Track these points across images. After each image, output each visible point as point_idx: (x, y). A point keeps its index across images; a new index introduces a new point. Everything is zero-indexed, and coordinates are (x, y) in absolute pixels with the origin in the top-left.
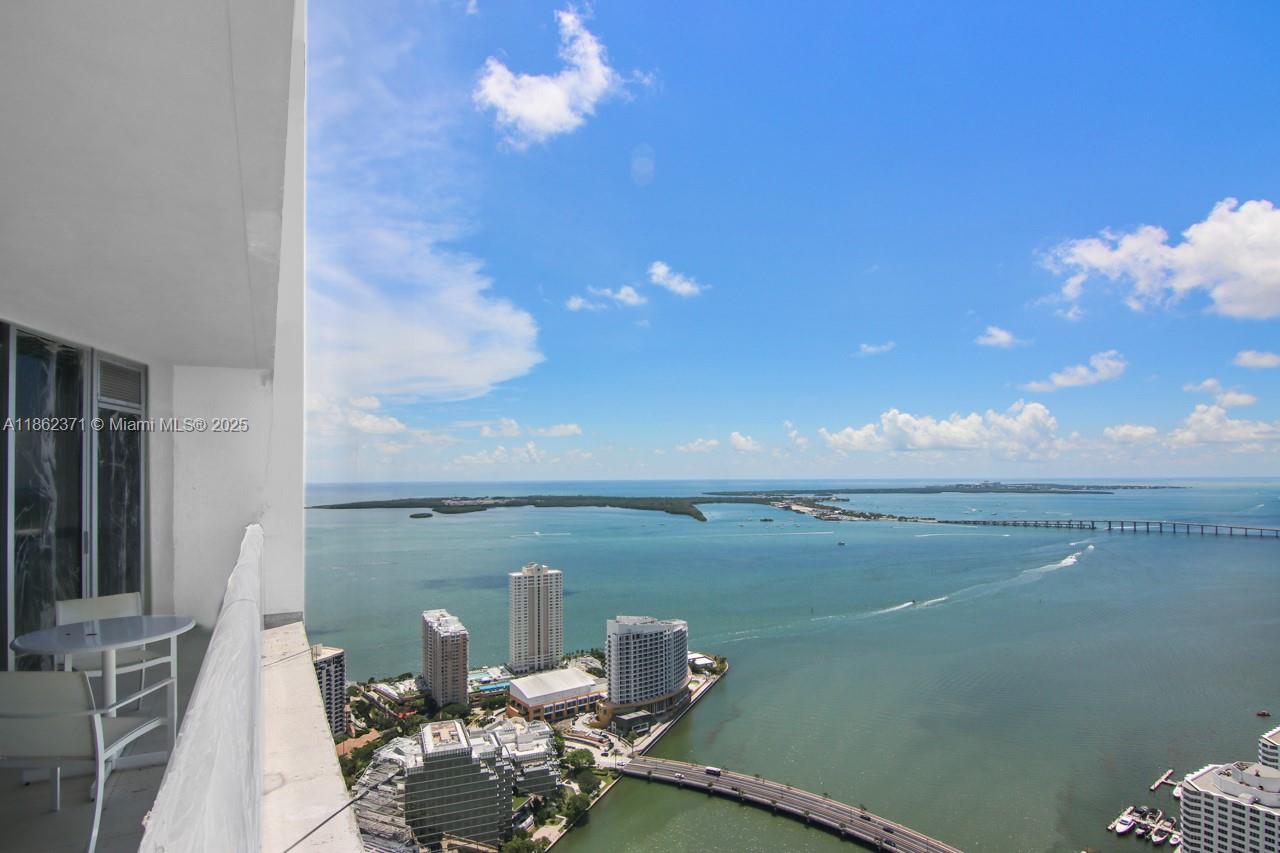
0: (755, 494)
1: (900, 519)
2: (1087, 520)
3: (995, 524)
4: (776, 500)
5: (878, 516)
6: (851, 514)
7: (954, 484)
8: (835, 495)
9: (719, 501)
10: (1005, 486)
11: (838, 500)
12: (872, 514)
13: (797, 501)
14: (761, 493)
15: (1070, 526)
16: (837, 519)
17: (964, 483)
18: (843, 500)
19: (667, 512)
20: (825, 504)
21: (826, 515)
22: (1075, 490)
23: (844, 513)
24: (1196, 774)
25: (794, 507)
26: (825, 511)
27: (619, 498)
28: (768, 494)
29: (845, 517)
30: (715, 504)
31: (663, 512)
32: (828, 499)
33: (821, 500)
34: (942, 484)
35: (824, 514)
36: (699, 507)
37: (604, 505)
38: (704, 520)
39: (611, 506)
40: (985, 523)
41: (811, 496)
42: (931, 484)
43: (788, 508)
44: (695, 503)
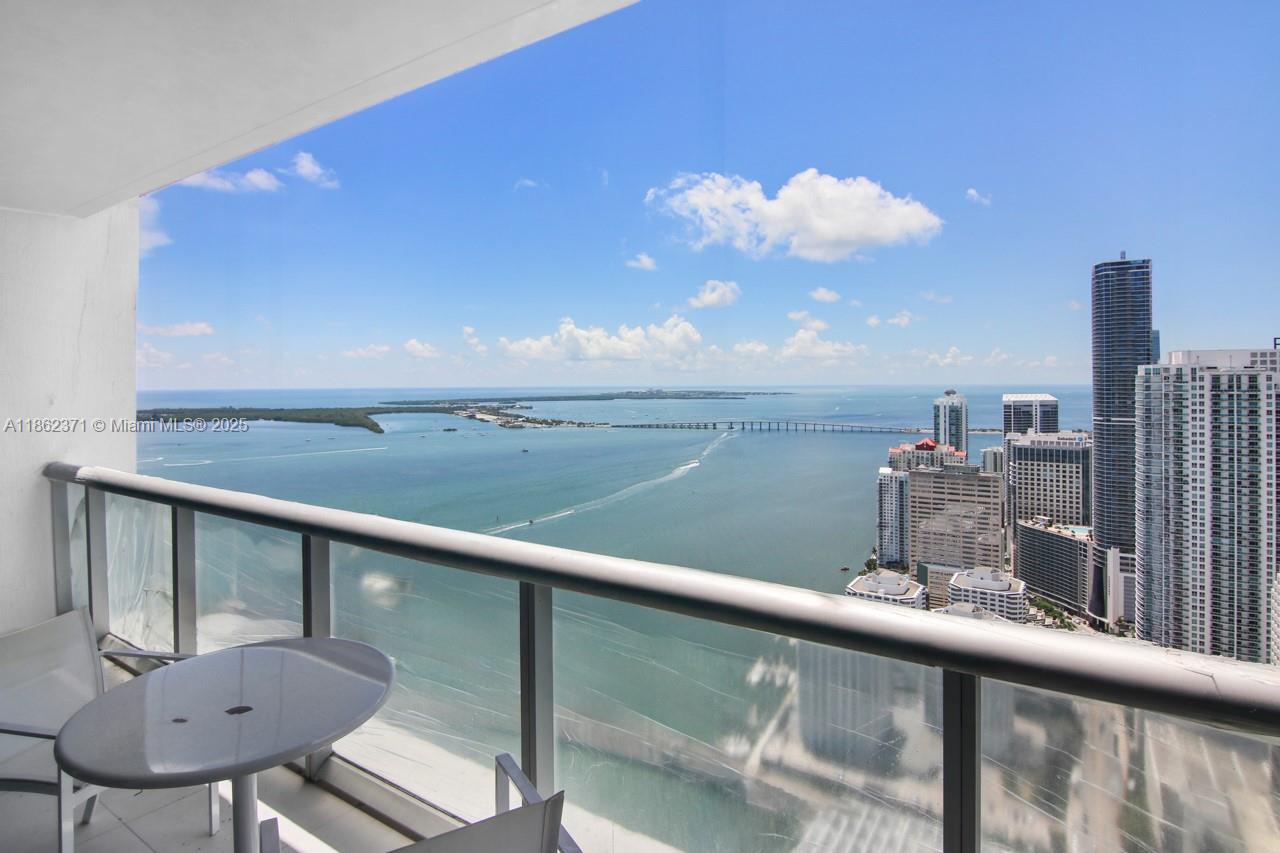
0: (437, 402)
1: (579, 425)
3: (658, 426)
4: (460, 409)
5: (559, 423)
6: (534, 421)
7: (625, 391)
8: (518, 403)
9: (399, 411)
10: (666, 393)
11: (522, 408)
12: (554, 421)
13: (481, 409)
14: (444, 402)
16: (521, 427)
17: (633, 391)
18: (527, 408)
19: (337, 424)
20: (509, 411)
21: (511, 423)
23: (528, 420)
25: (479, 416)
26: (509, 419)
27: (269, 410)
28: (452, 402)
29: (528, 424)
30: (393, 415)
31: (333, 425)
32: (512, 407)
33: (505, 409)
35: (508, 422)
36: (375, 418)
37: (257, 418)
38: (381, 431)
39: (265, 419)
40: (650, 426)
41: (495, 404)
42: (606, 392)
43: (472, 417)
44: (371, 414)
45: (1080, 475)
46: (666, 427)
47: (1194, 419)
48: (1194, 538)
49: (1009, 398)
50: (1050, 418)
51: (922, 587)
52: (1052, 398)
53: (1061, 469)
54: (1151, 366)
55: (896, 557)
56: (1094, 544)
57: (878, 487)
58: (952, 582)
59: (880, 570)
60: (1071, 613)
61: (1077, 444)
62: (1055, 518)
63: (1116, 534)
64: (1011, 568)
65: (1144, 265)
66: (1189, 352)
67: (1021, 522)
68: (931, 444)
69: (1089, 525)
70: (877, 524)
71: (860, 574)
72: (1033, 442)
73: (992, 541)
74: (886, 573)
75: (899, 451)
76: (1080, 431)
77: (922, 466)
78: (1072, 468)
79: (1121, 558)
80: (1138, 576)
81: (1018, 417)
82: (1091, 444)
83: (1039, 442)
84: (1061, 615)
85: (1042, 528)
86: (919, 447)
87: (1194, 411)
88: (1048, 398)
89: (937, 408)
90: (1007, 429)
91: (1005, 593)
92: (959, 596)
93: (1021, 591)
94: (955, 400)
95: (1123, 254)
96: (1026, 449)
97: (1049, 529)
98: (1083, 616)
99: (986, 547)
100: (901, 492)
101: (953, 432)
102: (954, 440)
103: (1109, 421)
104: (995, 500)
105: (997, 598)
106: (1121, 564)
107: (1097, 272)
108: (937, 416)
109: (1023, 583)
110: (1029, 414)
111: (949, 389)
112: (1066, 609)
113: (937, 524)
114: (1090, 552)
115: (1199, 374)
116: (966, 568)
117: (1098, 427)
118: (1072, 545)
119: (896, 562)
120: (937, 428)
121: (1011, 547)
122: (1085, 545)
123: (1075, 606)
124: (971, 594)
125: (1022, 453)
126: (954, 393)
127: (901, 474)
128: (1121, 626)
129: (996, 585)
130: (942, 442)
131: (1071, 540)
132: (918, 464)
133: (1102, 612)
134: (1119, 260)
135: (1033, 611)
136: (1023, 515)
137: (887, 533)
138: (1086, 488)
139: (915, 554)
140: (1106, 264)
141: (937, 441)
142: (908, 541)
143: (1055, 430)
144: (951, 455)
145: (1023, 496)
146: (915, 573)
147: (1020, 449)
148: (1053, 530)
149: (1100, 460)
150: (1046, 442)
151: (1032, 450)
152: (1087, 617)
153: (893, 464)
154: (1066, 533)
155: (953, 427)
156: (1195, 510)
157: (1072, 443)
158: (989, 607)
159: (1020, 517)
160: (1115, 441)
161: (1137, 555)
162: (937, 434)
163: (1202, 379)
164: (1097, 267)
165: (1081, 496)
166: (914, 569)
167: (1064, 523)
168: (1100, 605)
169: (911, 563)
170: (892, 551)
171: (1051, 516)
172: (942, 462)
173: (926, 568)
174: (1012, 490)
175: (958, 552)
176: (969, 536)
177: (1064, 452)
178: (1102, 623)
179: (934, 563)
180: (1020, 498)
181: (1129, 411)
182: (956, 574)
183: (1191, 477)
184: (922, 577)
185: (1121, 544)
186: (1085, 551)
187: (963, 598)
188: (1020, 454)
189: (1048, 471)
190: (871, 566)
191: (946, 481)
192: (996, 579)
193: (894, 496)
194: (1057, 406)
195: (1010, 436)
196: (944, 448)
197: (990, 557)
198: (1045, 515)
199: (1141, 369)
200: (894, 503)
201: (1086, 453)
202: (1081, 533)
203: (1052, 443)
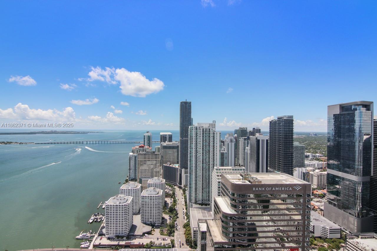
1: (20, 143)
2: (81, 141)
5: (10, 143)
7: (41, 131)
10: (58, 132)
12: (8, 142)
15: (77, 143)
17: (44, 131)
22: (78, 133)
24: (108, 201)
34: (37, 131)
45: (177, 152)
46: (58, 143)
47: (199, 138)
48: (199, 165)
49: (162, 133)
50: (170, 138)
51: (141, 185)
52: (171, 134)
53: (173, 151)
54: (192, 126)
55: (134, 177)
56: (179, 168)
57: (129, 159)
58: (148, 182)
59: (129, 182)
60: (175, 185)
61: (176, 145)
62: (171, 163)
63: (184, 166)
64: (162, 176)
65: (190, 103)
66: (198, 123)
67: (164, 165)
68: (143, 146)
69: (179, 164)
70: (129, 169)
71: (124, 184)
72: (167, 144)
73: (158, 170)
74: (131, 183)
75: (134, 148)
76: (176, 141)
77: (141, 152)
78: (175, 150)
79: (185, 171)
80: (188, 175)
81: (163, 138)
82: (179, 144)
83: (168, 144)
84: (173, 186)
85: (169, 166)
86: (140, 147)
87: (199, 136)
88: (170, 133)
89: (144, 136)
90: (161, 141)
91: (161, 183)
92: (150, 185)
93: (164, 182)
94: (149, 134)
95: (186, 100)
96: (165, 146)
97: (170, 166)
98: (177, 186)
99: (156, 172)
100: (135, 159)
101: (148, 142)
102: (149, 144)
103: (183, 139)
104: (159, 160)
105: (159, 185)
106: (185, 172)
107: (181, 104)
108: (144, 138)
109: (165, 180)
110: (166, 137)
111: (148, 131)
112: (174, 185)
113: (145, 167)
114: (179, 170)
115: (200, 128)
116: (152, 178)
117: (181, 140)
118: (175, 169)
119: (134, 179)
120: (144, 142)
121: (162, 171)
122: (178, 169)
123: (176, 184)
124: (153, 185)
125: (165, 147)
126: (149, 132)
127: (135, 154)
128: (185, 187)
129: (159, 181)
130: (146, 145)
131: (175, 168)
132: (140, 151)
133: (181, 185)
134: (185, 101)
135: (167, 186)
136: (165, 163)
137: (131, 171)
138: (178, 155)
139: (139, 176)
140: (183, 102)
141: (144, 145)
142: (137, 173)
143: (171, 141)
144: (148, 148)
145: (165, 158)
146: (139, 181)
147: (164, 146)
148: (171, 166)
149: (181, 148)
150: (170, 144)
151: (167, 146)
152: (178, 186)
153: (133, 152)
154: (174, 166)
155: (149, 141)
156: (199, 158)
157: (175, 144)
158: (157, 187)
159: (164, 163)
160: (184, 143)
161: (188, 170)
162: (144, 143)
163: (201, 129)
164: (181, 102)
165: (177, 157)
166: (138, 180)
167: (173, 164)
168: (180, 183)
169: (138, 178)
170: (133, 176)
171: (171, 162)
172: (146, 150)
173: (142, 179)
174: (162, 157)
175: (150, 174)
176: (152, 170)
177: (174, 146)
178: (181, 187)
179: (144, 178)
180: (164, 158)
181: (187, 136)
182: (149, 180)
183: (199, 151)
184: (140, 182)
185: (185, 168)
186: (178, 170)
187: (151, 186)
188: (164, 147)
189: (170, 151)
190: (127, 181)
191: (147, 155)
192: (159, 180)
193: (133, 161)
194: (172, 136)
195: (162, 143)
196: (146, 147)
197: (157, 174)
198: (169, 162)
199: (190, 127)
200: (133, 162)
201: (178, 146)
202: (177, 166)
203: (171, 144)
